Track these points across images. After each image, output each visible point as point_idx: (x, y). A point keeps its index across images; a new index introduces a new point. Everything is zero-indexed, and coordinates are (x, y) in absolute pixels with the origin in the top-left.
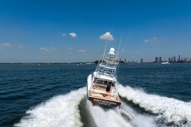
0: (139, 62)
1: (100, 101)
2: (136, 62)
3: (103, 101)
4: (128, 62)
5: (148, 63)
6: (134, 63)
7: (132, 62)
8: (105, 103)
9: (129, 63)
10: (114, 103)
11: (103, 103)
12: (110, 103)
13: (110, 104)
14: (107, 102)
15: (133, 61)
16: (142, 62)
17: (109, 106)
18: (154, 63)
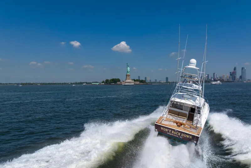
0: (163, 82)
1: (168, 132)
2: (160, 81)
3: (173, 132)
4: (149, 81)
6: (157, 83)
7: (155, 82)
8: (176, 135)
9: (151, 83)
10: (188, 137)
11: (173, 134)
12: (182, 135)
13: (183, 137)
14: (178, 134)
15: (156, 80)
17: (180, 138)
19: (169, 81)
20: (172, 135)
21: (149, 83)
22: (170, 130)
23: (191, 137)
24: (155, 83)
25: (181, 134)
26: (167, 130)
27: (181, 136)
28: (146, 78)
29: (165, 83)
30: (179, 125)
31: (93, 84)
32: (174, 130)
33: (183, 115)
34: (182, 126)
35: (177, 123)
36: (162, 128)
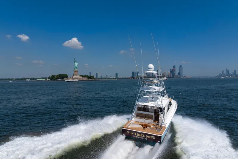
0: (113, 78)
1: (134, 134)
2: (110, 77)
4: (100, 77)
5: (124, 78)
6: (108, 79)
8: (141, 137)
9: (102, 79)
10: (152, 137)
12: (147, 136)
13: (147, 138)
14: (143, 136)
15: (106, 76)
16: (117, 78)
17: (146, 140)
18: (131, 78)
19: (118, 77)
20: (138, 137)
21: (99, 78)
22: (135, 133)
23: (154, 138)
24: (105, 79)
25: (145, 136)
26: (133, 133)
27: (145, 137)
28: (97, 74)
29: (115, 79)
30: (145, 126)
31: (38, 79)
32: (139, 133)
33: (150, 117)
34: (148, 127)
35: (142, 126)
36: (128, 132)
